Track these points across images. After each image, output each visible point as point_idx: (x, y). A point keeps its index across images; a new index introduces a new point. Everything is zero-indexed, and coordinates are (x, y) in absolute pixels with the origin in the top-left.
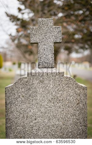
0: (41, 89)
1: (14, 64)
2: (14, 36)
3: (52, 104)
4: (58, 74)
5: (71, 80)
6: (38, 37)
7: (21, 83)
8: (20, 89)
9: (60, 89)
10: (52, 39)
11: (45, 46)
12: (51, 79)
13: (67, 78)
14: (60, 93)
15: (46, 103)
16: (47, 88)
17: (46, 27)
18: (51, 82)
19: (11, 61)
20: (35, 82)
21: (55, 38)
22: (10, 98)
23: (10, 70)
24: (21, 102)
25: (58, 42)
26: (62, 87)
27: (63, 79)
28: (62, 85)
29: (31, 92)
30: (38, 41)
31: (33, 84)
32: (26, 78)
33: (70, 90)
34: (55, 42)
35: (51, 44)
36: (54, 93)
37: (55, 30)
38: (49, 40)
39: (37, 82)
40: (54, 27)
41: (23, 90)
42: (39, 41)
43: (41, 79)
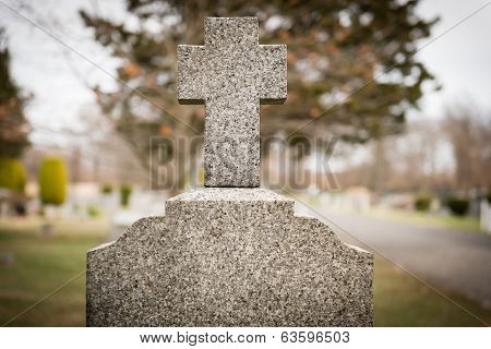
0: (213, 260)
1: (107, 190)
2: (109, 95)
3: (251, 313)
4: (273, 206)
5: (318, 230)
6: (205, 80)
7: (144, 238)
8: (141, 260)
9: (278, 261)
10: (253, 87)
11: (230, 112)
12: (249, 225)
13: (304, 221)
14: (278, 272)
15: (230, 309)
16: (235, 255)
17: (233, 45)
18: (248, 237)
19: (96, 179)
20: (193, 234)
21: (263, 84)
22: (104, 290)
23: (92, 213)
24: (141, 304)
25: (275, 97)
26: (285, 253)
27: (290, 227)
28: (287, 247)
29: (177, 269)
30: (204, 93)
31: (185, 241)
32: (161, 219)
33: (314, 265)
34: (263, 97)
35: (250, 105)
36: (258, 273)
37: (263, 58)
38: (244, 90)
39: (200, 234)
40: (262, 46)
41: (150, 261)
42: (207, 95)
43: (214, 223)
